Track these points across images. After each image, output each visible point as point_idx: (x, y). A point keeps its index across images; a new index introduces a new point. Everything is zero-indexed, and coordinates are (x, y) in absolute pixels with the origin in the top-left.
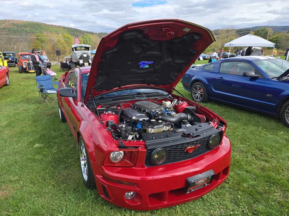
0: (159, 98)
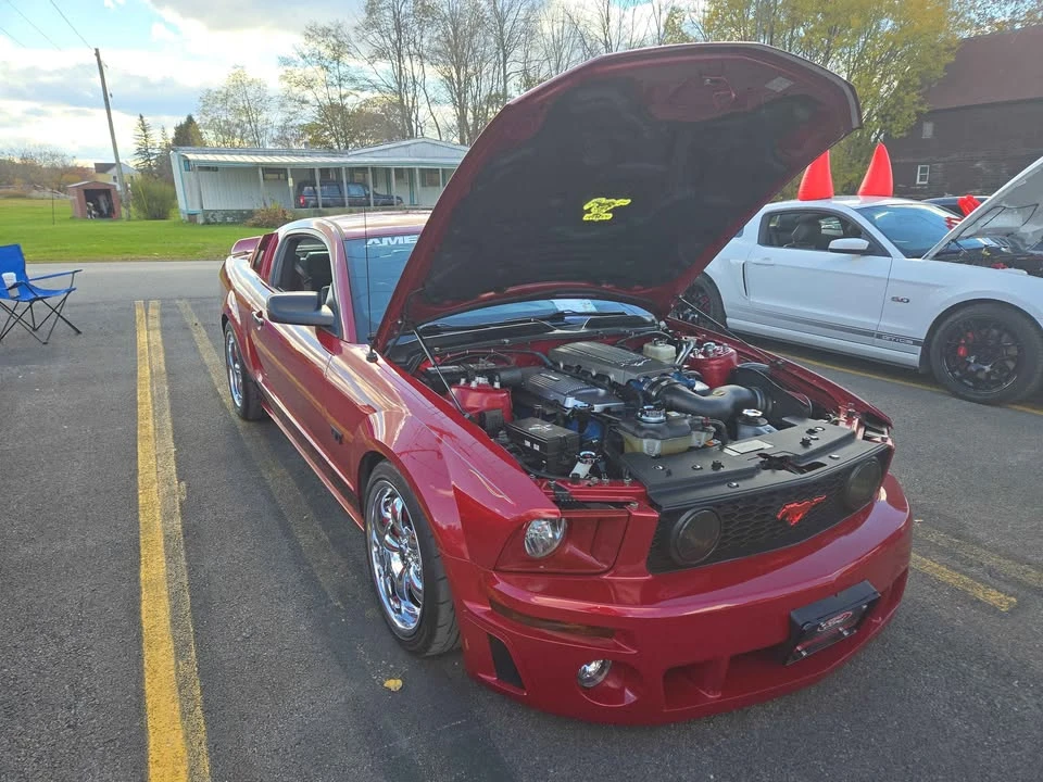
0: (632, 332)
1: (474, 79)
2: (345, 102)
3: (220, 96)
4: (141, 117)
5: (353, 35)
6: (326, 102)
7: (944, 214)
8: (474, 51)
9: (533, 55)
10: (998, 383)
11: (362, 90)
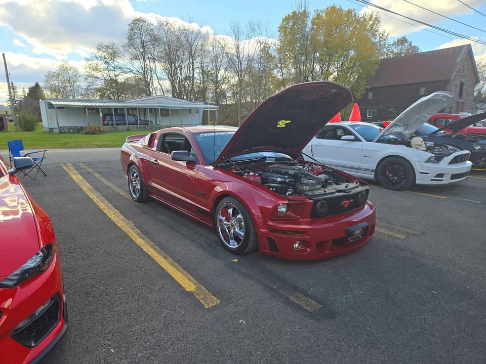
1: (178, 70)
2: (117, 78)
3: (56, 74)
4: (12, 83)
5: (121, 49)
6: (108, 78)
7: (379, 128)
8: (178, 58)
9: (205, 60)
10: (399, 183)
11: (126, 73)
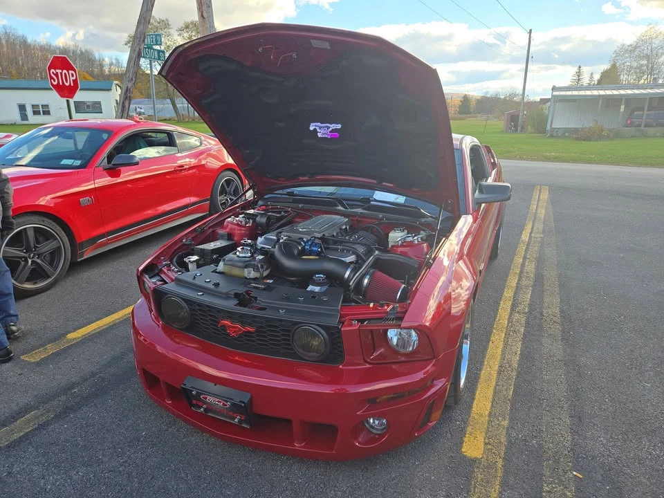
0: (383, 218)
3: (631, 48)
4: (580, 67)
